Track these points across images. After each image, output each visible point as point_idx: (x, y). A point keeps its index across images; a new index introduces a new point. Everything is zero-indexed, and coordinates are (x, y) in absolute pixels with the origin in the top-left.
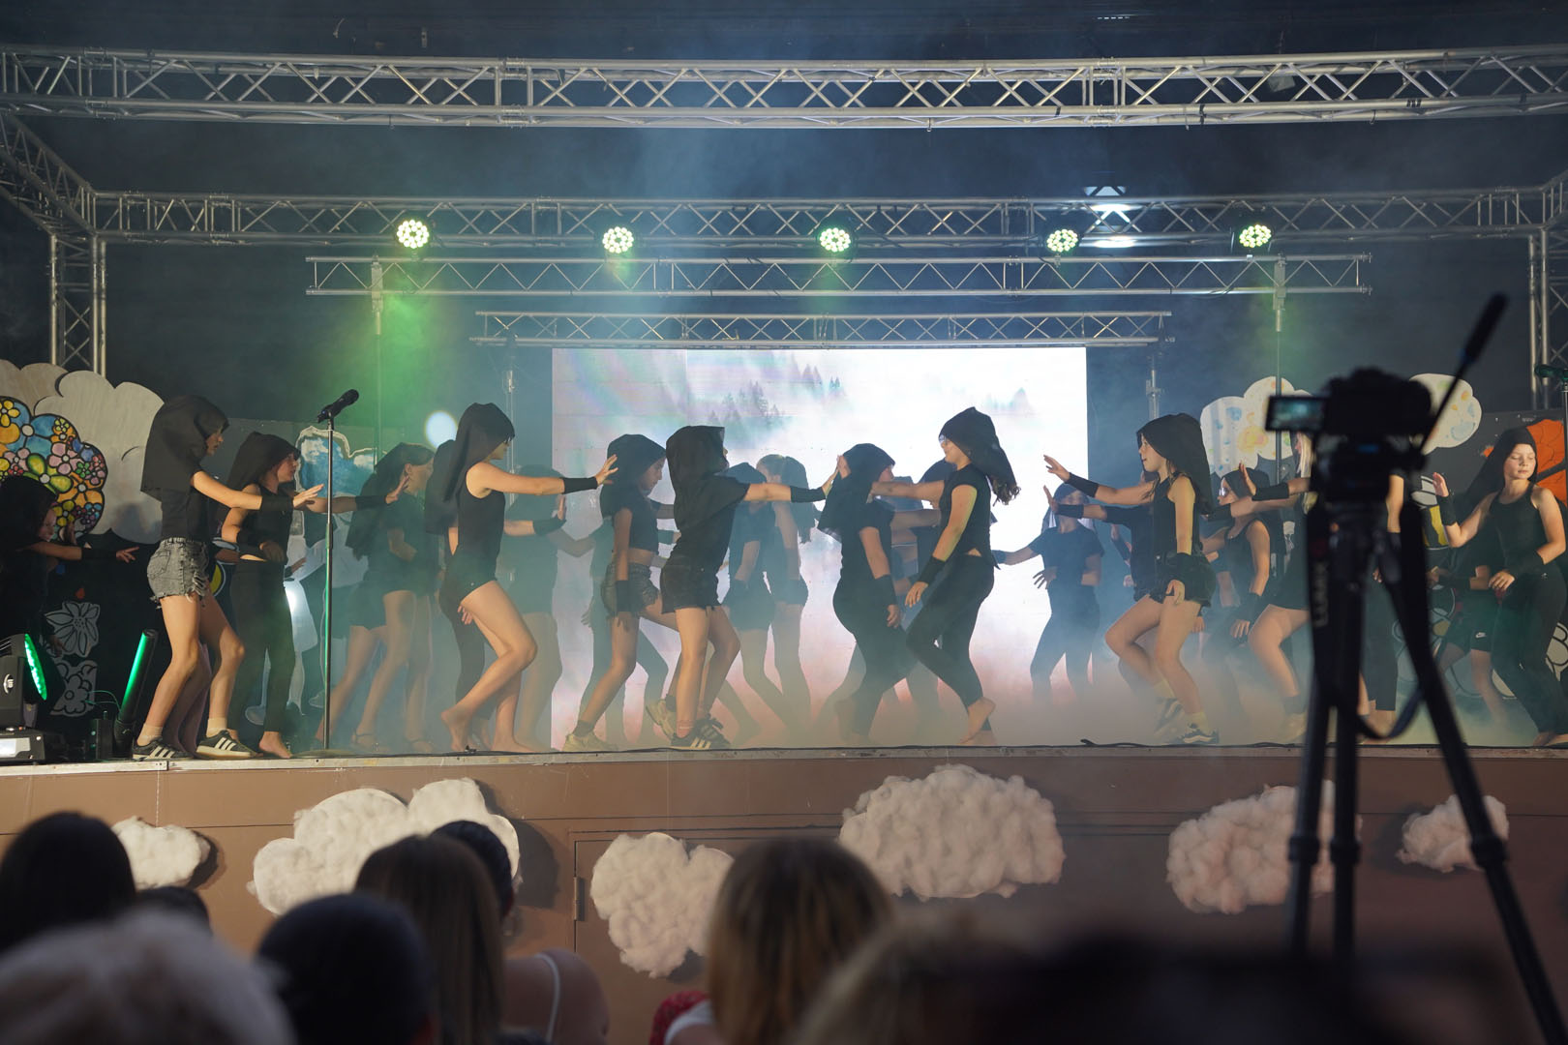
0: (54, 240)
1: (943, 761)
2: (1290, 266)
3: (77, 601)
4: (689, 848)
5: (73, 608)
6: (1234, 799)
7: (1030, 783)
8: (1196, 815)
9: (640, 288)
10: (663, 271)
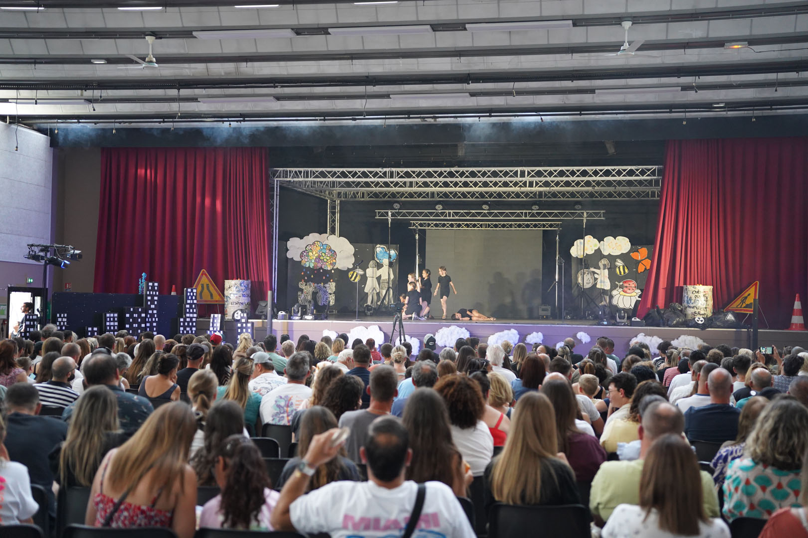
0: (329, 201)
1: (452, 325)
2: (587, 213)
3: (331, 282)
4: (411, 338)
5: (330, 283)
6: (499, 332)
7: (466, 329)
8: (493, 334)
9: (444, 217)
10: (449, 213)
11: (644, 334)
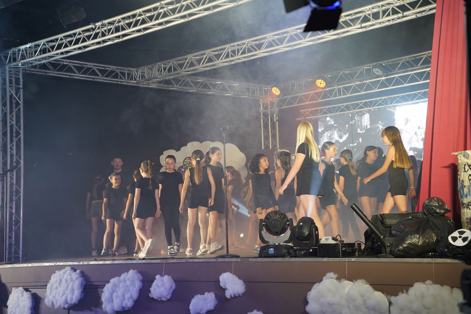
9: (334, 97)
10: (339, 90)
11: (335, 276)
